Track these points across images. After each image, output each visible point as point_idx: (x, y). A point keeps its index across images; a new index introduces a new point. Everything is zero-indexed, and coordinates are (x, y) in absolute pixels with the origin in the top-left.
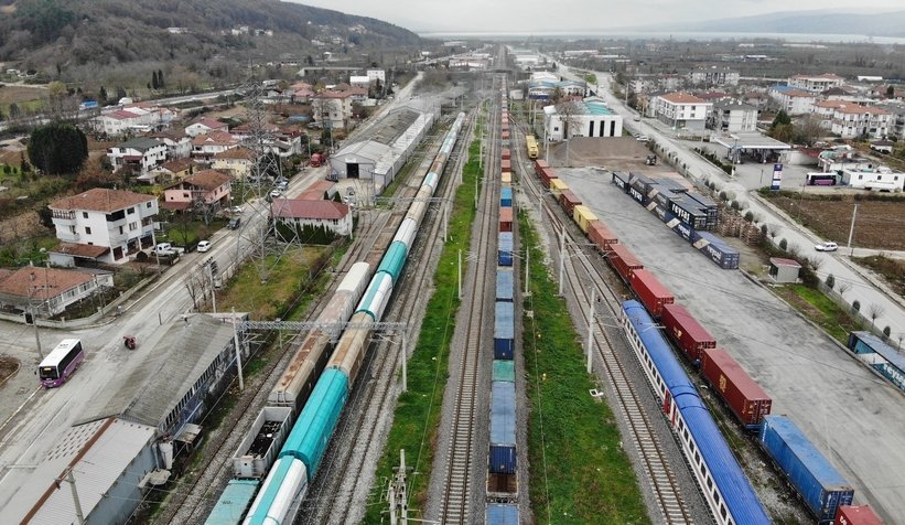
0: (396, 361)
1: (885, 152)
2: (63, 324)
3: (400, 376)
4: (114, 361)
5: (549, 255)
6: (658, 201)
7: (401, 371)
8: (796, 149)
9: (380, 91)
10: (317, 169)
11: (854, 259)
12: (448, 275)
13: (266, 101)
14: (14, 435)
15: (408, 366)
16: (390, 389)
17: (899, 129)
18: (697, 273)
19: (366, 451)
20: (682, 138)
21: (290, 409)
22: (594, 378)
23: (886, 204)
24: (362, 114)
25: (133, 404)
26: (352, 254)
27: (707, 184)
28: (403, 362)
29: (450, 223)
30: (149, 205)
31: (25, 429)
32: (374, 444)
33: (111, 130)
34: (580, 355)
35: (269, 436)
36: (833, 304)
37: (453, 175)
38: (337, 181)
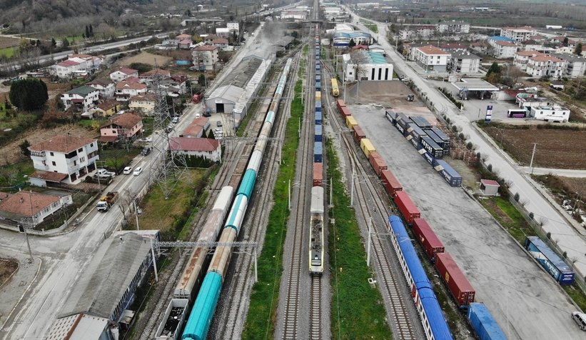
0: (251, 259)
1: (560, 89)
2: (43, 233)
3: (253, 270)
4: (78, 260)
5: (345, 175)
6: (413, 135)
7: (254, 266)
8: (502, 90)
9: (235, 40)
10: (197, 105)
11: (533, 177)
12: (282, 191)
13: (161, 48)
14: (21, 316)
15: (258, 263)
16: (248, 280)
17: (569, 71)
18: (435, 190)
19: (234, 326)
20: (431, 78)
21: (187, 300)
22: (371, 270)
23: (557, 131)
24: (225, 58)
25: (94, 304)
26: (221, 176)
27: (445, 118)
28: (255, 260)
29: (283, 150)
30: (92, 145)
31: (27, 312)
32: (239, 322)
33: (61, 74)
34: (363, 253)
35: (176, 318)
36: (518, 212)
37: (284, 110)
38: (210, 116)
